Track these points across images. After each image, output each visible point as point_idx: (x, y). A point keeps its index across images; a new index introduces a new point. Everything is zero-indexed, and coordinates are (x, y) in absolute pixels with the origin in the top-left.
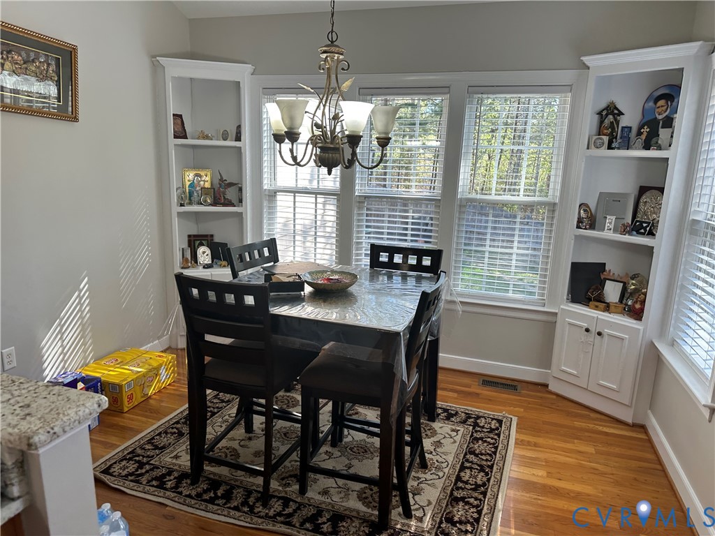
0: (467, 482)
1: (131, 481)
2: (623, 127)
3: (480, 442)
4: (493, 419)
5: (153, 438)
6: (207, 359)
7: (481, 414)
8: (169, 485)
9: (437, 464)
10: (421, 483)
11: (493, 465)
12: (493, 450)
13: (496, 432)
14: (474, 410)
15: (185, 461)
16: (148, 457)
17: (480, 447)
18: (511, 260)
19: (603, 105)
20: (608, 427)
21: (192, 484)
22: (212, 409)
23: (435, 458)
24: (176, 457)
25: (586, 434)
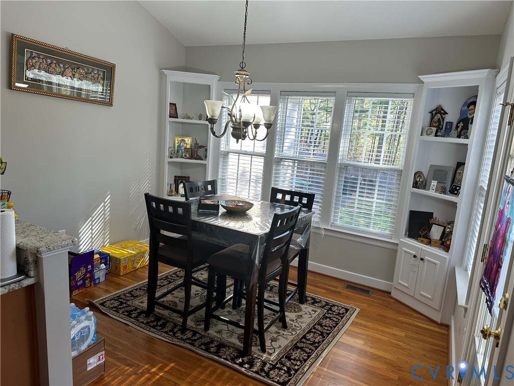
0: (308, 340)
1: (114, 311)
2: (447, 122)
3: (328, 319)
4: (343, 308)
5: (132, 291)
6: (161, 244)
7: (336, 304)
8: (133, 315)
9: (294, 327)
10: (279, 336)
11: (330, 333)
12: (334, 325)
13: (341, 315)
14: (332, 301)
15: (145, 305)
16: (127, 300)
17: (327, 322)
18: (372, 206)
19: (434, 107)
20: (423, 323)
21: (146, 317)
22: (170, 280)
23: (294, 324)
24: (142, 302)
25: (405, 325)
